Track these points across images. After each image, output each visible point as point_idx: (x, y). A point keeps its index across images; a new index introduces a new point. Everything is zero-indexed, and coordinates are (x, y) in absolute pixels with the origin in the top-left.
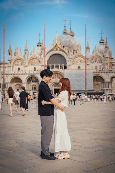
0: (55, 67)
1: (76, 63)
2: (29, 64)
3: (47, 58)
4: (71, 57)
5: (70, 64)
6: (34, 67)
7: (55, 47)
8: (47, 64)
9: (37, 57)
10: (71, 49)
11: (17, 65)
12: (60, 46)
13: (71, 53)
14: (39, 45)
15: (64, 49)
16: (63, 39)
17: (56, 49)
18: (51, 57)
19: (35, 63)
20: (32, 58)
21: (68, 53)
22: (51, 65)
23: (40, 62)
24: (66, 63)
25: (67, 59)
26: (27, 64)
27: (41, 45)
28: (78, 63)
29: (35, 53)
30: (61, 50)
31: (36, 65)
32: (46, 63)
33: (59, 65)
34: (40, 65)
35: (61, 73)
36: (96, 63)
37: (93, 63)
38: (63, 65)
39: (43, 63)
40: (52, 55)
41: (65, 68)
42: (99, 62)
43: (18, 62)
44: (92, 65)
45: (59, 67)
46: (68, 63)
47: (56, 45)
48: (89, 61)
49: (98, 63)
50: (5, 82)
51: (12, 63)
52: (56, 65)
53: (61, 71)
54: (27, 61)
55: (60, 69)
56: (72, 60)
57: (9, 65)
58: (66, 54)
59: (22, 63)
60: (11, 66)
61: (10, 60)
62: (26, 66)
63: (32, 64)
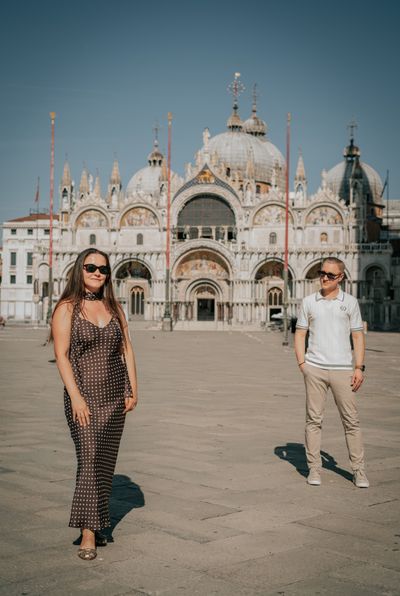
0: (200, 234)
1: (264, 222)
2: (122, 223)
3: (177, 206)
4: (248, 203)
5: (246, 226)
6: (139, 232)
7: (203, 173)
8: (178, 224)
9: (147, 204)
10: (248, 181)
11: (88, 225)
12: (215, 171)
13: (250, 193)
14: (155, 161)
15: (229, 181)
16: (229, 148)
17: (205, 179)
18: (189, 205)
19: (140, 220)
20: (131, 207)
21: (239, 193)
22: (187, 228)
23: (155, 217)
24: (235, 224)
25: (238, 211)
26: (116, 225)
27: (160, 162)
28: (270, 224)
29: (141, 192)
30: (219, 182)
31: (143, 226)
32: (174, 222)
33: (213, 228)
34: (157, 226)
35: (218, 252)
36: (325, 223)
37: (315, 223)
38: (225, 228)
39: (164, 222)
40: (192, 200)
41: (231, 236)
42: (331, 220)
43: (89, 218)
44: (313, 229)
45: (214, 234)
46: (240, 223)
47: (206, 167)
48: (303, 218)
49: (329, 223)
50: (54, 276)
51: (73, 218)
52: (203, 229)
53: (217, 247)
54: (117, 214)
55: (217, 239)
56: (252, 216)
57: (64, 227)
58: (235, 194)
59: (101, 221)
60: (69, 228)
61: (66, 213)
62: (113, 230)
63: (131, 224)
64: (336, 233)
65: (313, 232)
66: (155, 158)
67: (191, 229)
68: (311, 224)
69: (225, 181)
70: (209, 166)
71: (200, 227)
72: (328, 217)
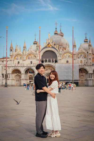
0: (48, 61)
1: (65, 58)
2: (26, 58)
3: (42, 54)
4: (61, 53)
5: (60, 59)
6: (31, 61)
9: (33, 53)
10: (60, 47)
11: (17, 59)
12: (52, 44)
13: (61, 50)
15: (55, 47)
16: (55, 39)
17: (49, 46)
18: (45, 53)
19: (31, 58)
20: (29, 54)
21: (58, 50)
22: (44, 60)
23: (35, 57)
24: (57, 58)
25: (58, 55)
26: (25, 59)
27: (36, 43)
28: (67, 58)
29: (32, 50)
30: (53, 47)
31: (32, 59)
32: (41, 58)
33: (51, 60)
34: (36, 59)
35: (53, 66)
36: (81, 58)
37: (79, 58)
38: (54, 60)
39: (38, 58)
40: (45, 52)
41: (56, 62)
42: (83, 57)
43: (18, 57)
46: (58, 58)
47: (49, 43)
48: (76, 57)
49: (82, 58)
50: (8, 73)
51: (13, 57)
52: (49, 60)
53: (52, 65)
54: (25, 56)
55: (52, 62)
56: (62, 56)
57: (11, 60)
58: (57, 50)
59: (21, 58)
60: (12, 60)
61: (11, 56)
62: (24, 60)
63: (29, 59)
64: (85, 61)
65: (78, 60)
66: (35, 43)
67: (45, 60)
68: (78, 58)
69: (54, 47)
70: (50, 43)
71: (48, 59)
72: (82, 56)
